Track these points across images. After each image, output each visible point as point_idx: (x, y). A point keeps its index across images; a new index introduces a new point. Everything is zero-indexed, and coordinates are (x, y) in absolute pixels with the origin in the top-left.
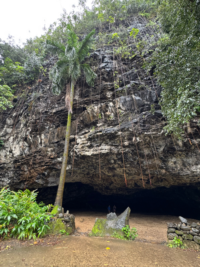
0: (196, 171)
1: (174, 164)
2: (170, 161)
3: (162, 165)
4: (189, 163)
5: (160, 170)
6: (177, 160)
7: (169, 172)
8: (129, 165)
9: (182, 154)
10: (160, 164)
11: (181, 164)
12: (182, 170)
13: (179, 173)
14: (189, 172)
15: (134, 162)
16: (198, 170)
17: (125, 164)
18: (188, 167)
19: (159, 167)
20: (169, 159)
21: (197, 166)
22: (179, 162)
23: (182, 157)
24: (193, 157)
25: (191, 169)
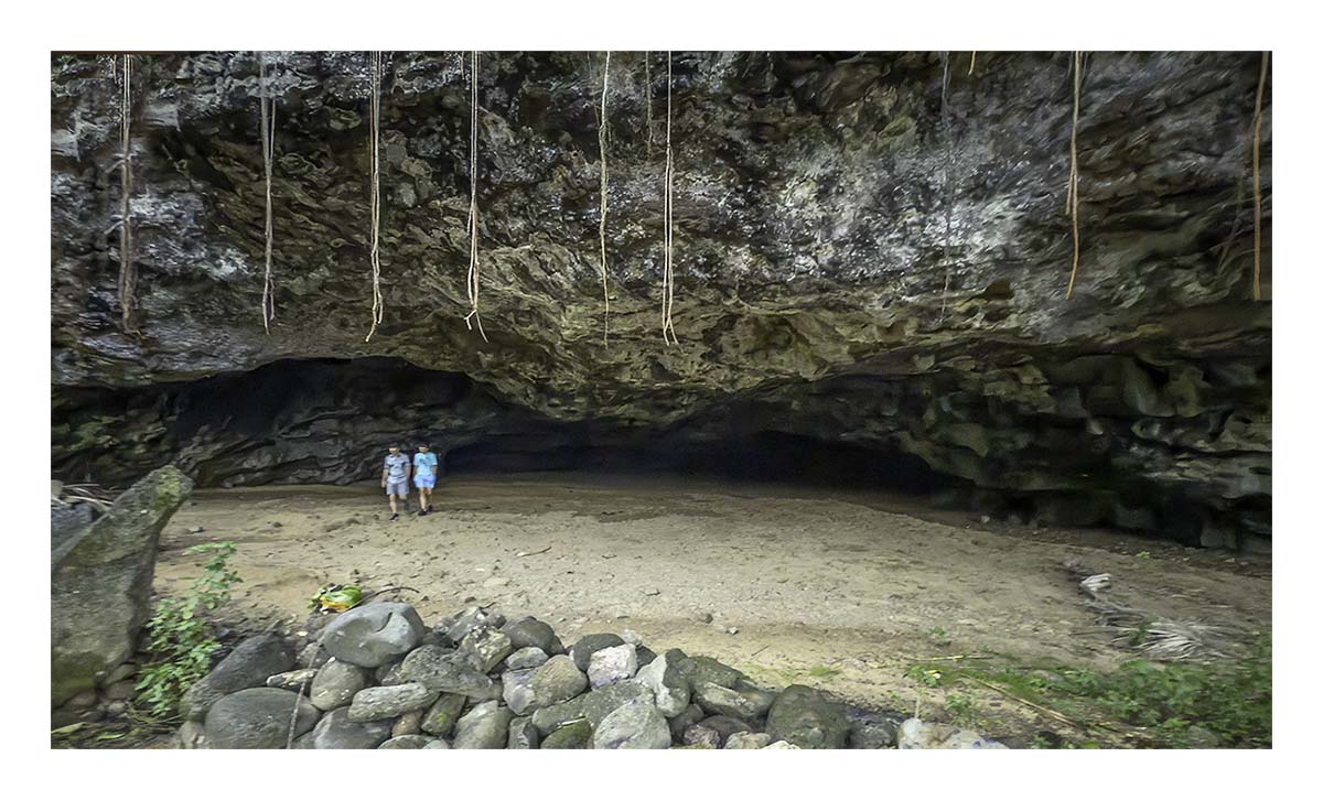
1: (819, 198)
4: (925, 186)
5: (720, 250)
6: (847, 161)
7: (774, 260)
8: (520, 224)
9: (896, 107)
10: (722, 202)
11: (866, 200)
12: (863, 238)
13: (834, 263)
14: (905, 256)
15: (543, 197)
16: (977, 238)
17: (497, 216)
18: (913, 216)
19: (712, 225)
20: (791, 156)
21: (981, 204)
22: (859, 182)
23: (887, 141)
24: (973, 137)
25: (927, 230)
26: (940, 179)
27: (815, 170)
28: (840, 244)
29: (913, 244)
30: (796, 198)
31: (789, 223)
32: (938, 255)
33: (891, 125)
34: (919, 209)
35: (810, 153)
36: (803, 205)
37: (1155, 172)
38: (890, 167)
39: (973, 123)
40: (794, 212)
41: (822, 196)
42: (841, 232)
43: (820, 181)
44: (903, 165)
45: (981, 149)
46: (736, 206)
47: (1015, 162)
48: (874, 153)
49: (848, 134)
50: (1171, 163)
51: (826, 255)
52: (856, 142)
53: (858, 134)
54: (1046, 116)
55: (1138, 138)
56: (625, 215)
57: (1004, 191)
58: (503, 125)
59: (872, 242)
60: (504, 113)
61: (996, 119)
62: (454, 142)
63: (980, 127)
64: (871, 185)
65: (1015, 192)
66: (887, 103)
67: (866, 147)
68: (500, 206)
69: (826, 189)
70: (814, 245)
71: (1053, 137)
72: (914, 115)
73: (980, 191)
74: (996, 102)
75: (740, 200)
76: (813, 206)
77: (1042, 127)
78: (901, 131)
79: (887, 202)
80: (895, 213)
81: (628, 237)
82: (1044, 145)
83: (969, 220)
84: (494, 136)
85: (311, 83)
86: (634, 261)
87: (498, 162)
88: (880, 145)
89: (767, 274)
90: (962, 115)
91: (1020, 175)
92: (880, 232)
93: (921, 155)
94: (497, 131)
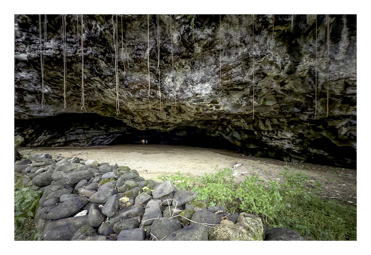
0: (199, 92)
1: (172, 81)
2: (167, 76)
3: (156, 82)
4: (192, 80)
5: (155, 91)
6: (178, 74)
7: (166, 94)
9: (186, 63)
10: (153, 82)
11: (182, 82)
12: (182, 90)
13: (177, 95)
14: (190, 95)
16: (204, 91)
18: (191, 86)
20: (166, 72)
21: (203, 84)
22: (180, 78)
23: (185, 70)
24: (201, 70)
25: (194, 89)
26: (195, 79)
27: (171, 75)
28: (177, 91)
29: (191, 92)
30: (168, 81)
31: (167, 86)
32: (197, 95)
33: (185, 67)
34: (192, 85)
35: (170, 72)
36: (170, 83)
37: (234, 80)
38: (186, 76)
39: (200, 67)
40: (168, 84)
41: (173, 81)
42: (177, 89)
43: (173, 78)
44: (188, 75)
45: (203, 73)
47: (208, 76)
48: (183, 72)
49: (177, 68)
50: (236, 78)
51: (175, 94)
52: (179, 70)
53: (179, 68)
54: (213, 67)
55: (229, 73)
56: (133, 83)
57: (208, 82)
58: (103, 62)
59: (184, 91)
60: (103, 60)
61: (205, 67)
62: (93, 66)
63: (202, 68)
64: (183, 79)
65: (210, 82)
66: (183, 63)
67: (181, 71)
70: (172, 91)
71: (214, 72)
72: (189, 65)
73: (203, 82)
74: (204, 64)
75: (157, 81)
76: (172, 83)
77: (212, 69)
78: (187, 68)
79: (185, 82)
80: (187, 86)
81: (134, 88)
83: (201, 88)
84: (102, 65)
85: (58, 52)
86: (137, 93)
87: (104, 70)
88: (184, 71)
89: (165, 97)
90: (198, 66)
91: (210, 79)
92: (185, 89)
93: (192, 73)
94: (102, 64)
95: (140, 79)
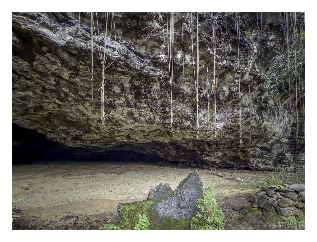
5: (184, 121)
6: (207, 112)
8: (145, 105)
11: (209, 119)
15: (156, 102)
17: (140, 102)
19: (187, 117)
22: (208, 116)
23: (212, 111)
27: (203, 112)
28: (205, 125)
29: (214, 127)
30: (200, 115)
35: (203, 109)
38: (212, 115)
39: (222, 112)
40: (200, 118)
41: (204, 116)
42: (205, 123)
43: (204, 114)
46: (191, 115)
48: (210, 112)
61: (225, 112)
68: (142, 100)
69: (205, 115)
70: (202, 124)
76: (202, 118)
77: (229, 115)
82: (229, 117)
89: (191, 127)
95: (181, 109)
